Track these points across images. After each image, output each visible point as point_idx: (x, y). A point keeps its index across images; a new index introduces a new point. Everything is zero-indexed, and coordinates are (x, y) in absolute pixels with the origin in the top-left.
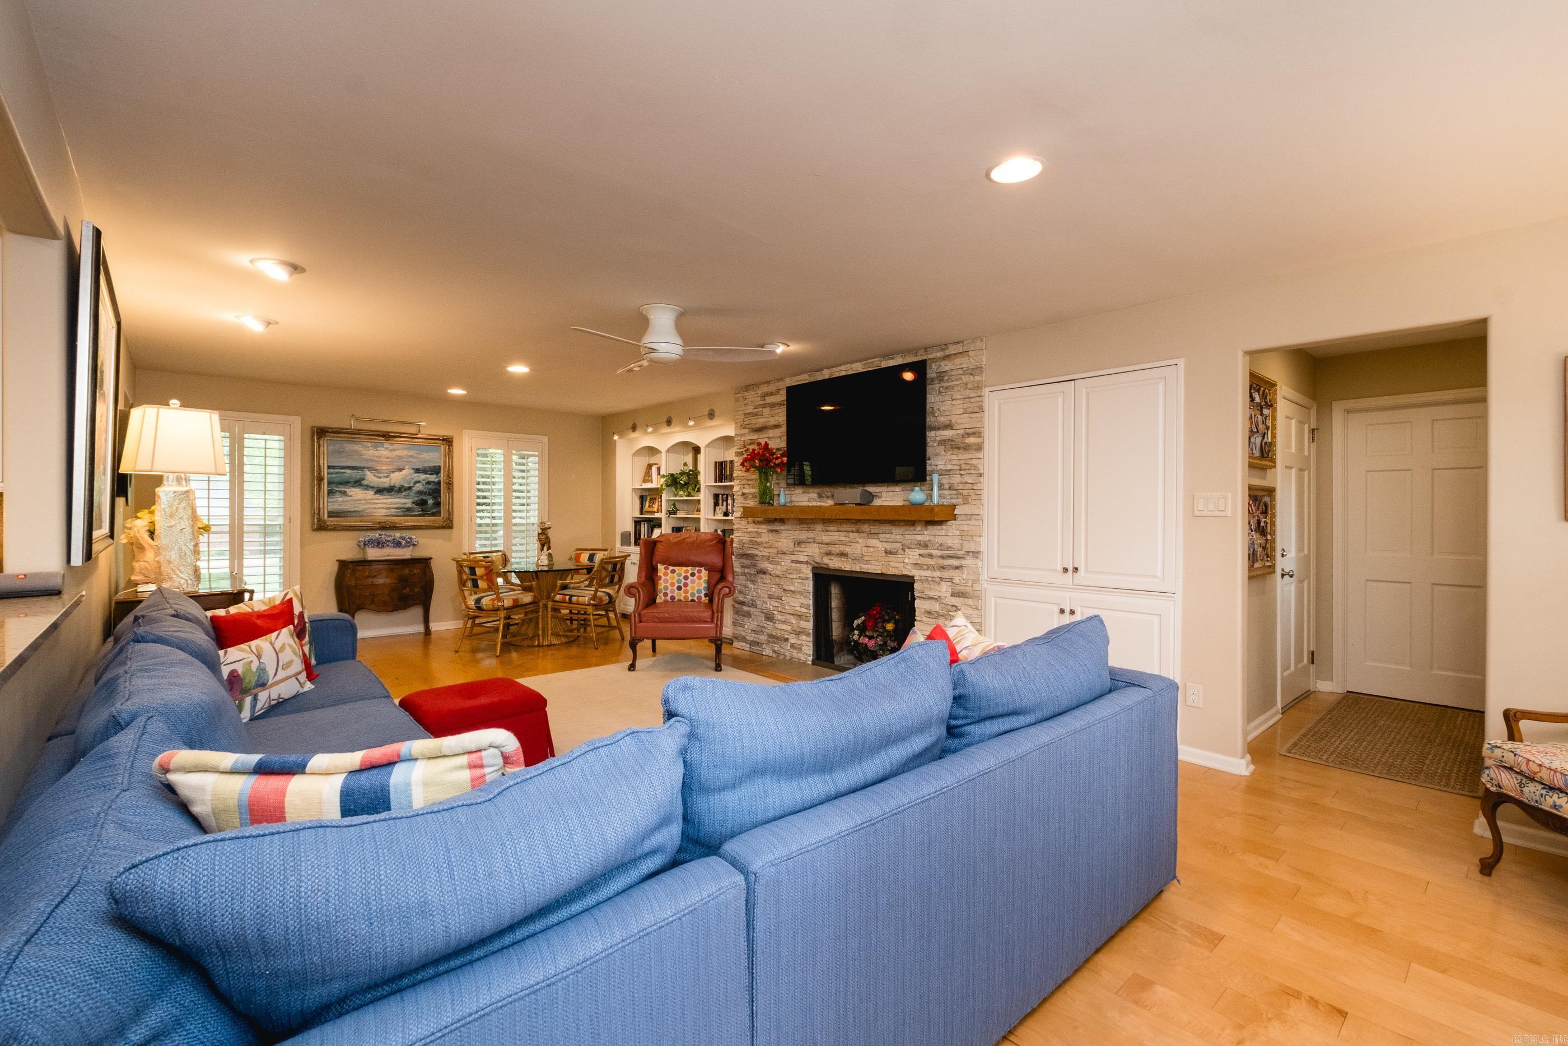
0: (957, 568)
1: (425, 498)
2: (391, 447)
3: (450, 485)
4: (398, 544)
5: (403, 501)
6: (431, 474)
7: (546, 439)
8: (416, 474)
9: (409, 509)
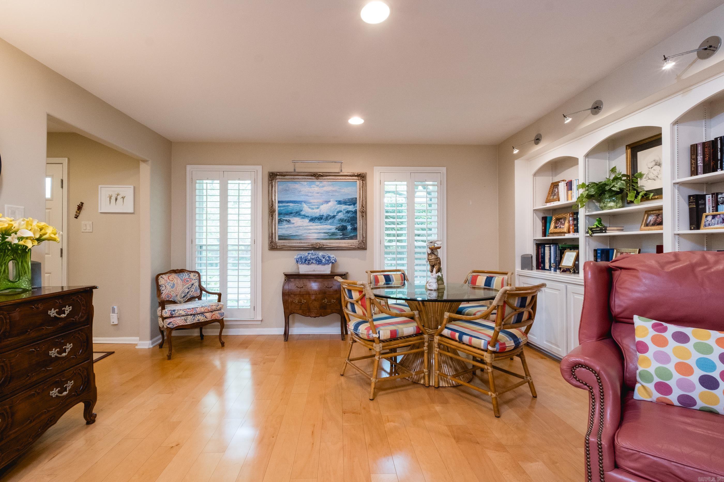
2: (321, 185)
3: (364, 213)
4: (319, 262)
7: (444, 170)
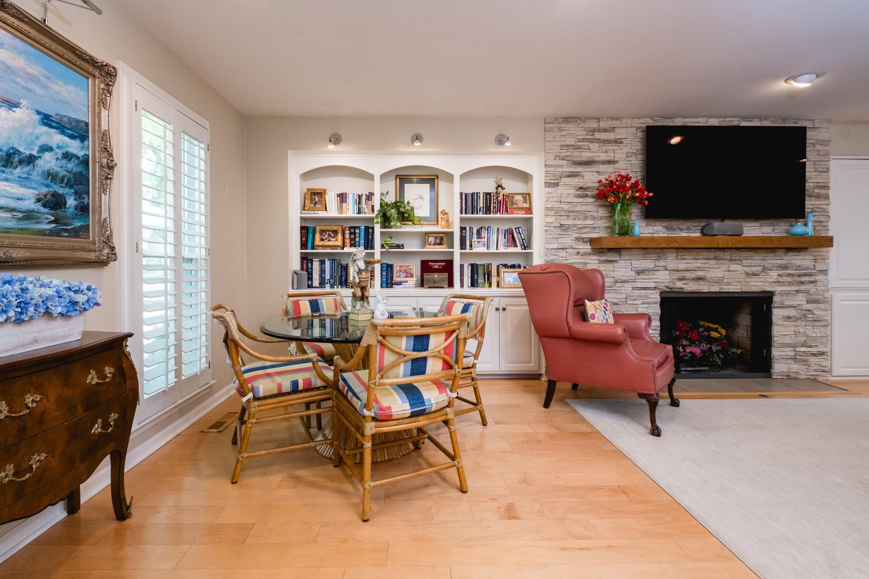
0: (812, 282)
1: (61, 191)
5: (16, 190)
6: (72, 137)
8: (45, 129)
9: (29, 215)
